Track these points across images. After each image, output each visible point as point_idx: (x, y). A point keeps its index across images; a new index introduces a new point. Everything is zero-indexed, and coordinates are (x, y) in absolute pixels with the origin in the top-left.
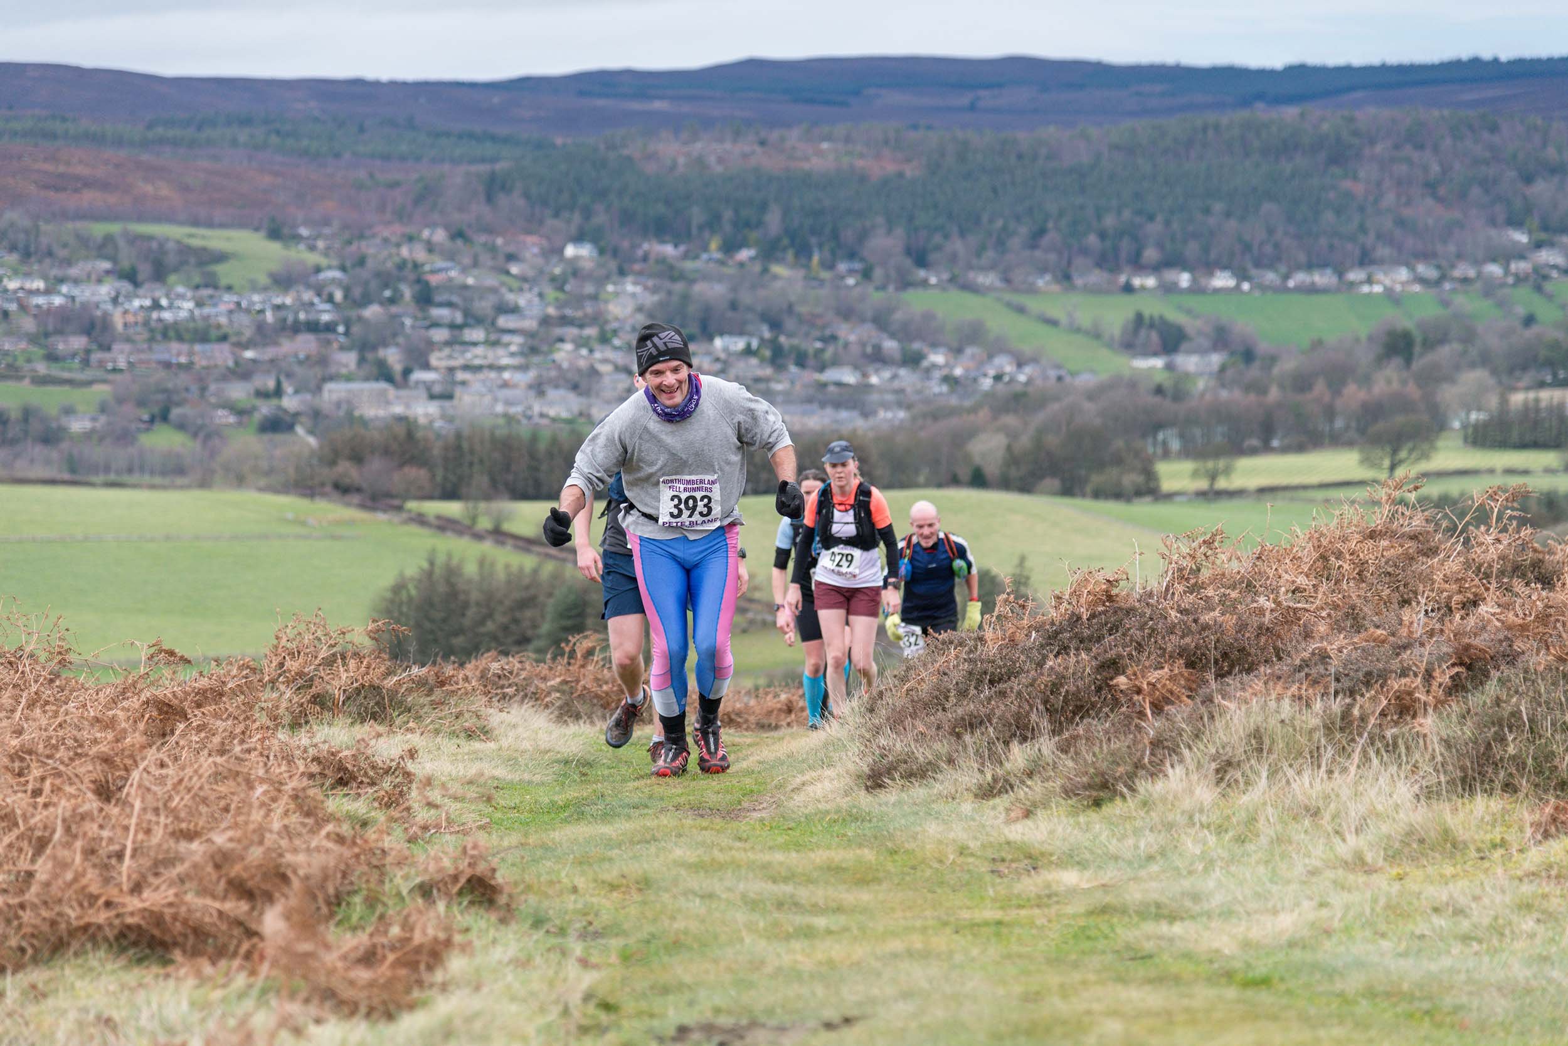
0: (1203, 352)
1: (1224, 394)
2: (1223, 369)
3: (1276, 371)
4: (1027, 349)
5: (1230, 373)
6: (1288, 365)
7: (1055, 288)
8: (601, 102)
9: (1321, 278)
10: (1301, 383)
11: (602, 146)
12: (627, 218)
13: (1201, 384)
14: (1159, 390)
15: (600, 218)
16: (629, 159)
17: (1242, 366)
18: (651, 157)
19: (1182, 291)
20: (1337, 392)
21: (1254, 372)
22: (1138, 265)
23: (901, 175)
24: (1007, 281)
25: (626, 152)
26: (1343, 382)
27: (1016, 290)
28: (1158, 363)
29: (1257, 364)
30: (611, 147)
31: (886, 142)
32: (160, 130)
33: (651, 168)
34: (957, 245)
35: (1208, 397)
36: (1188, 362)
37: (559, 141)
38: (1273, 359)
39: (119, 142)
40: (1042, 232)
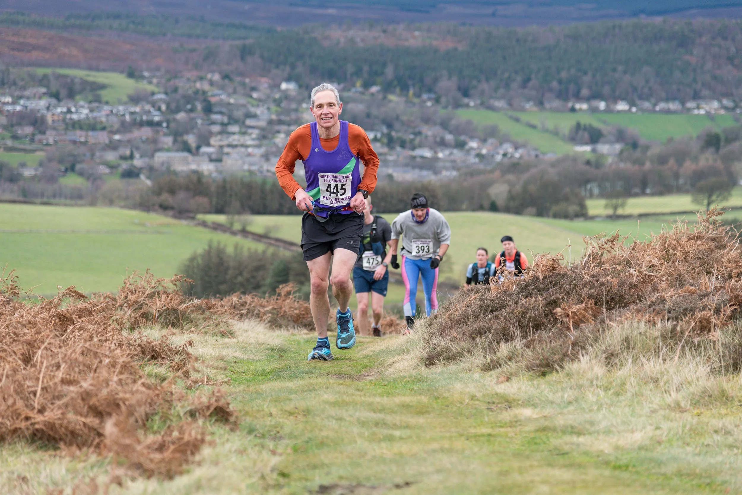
0: (611, 143)
1: (622, 165)
2: (621, 152)
3: (649, 153)
4: (520, 140)
5: (625, 154)
6: (655, 151)
7: (535, 109)
8: (301, 9)
9: (673, 106)
10: (662, 160)
11: (301, 32)
12: (313, 69)
13: (610, 160)
14: (588, 163)
15: (300, 69)
16: (315, 39)
17: (631, 151)
18: (326, 38)
19: (601, 112)
20: (681, 165)
21: (638, 153)
22: (578, 97)
23: (456, 49)
24: (510, 104)
25: (313, 35)
26: (684, 160)
27: (515, 110)
28: (588, 148)
29: (639, 150)
30: (306, 32)
31: (449, 32)
32: (72, 21)
33: (326, 43)
34: (485, 86)
35: (614, 167)
36: (604, 148)
37: (279, 29)
38: (647, 148)
39: (52, 26)
40: (528, 80)
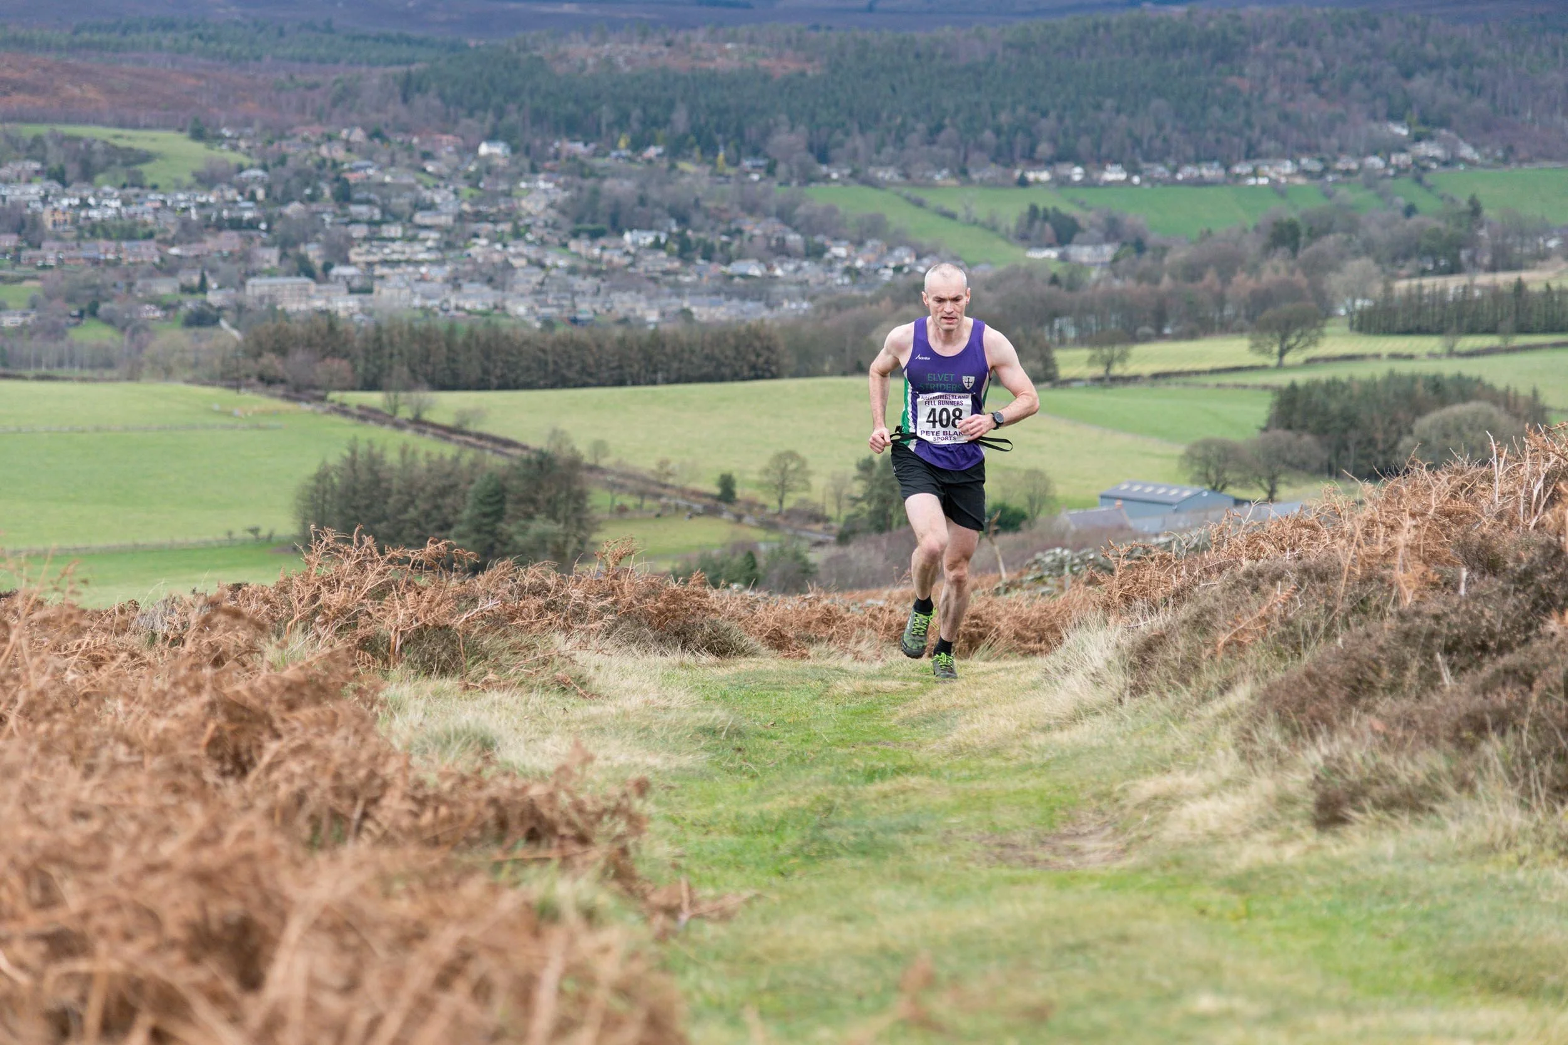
0: (1096, 243)
1: (1117, 284)
2: (1115, 260)
3: (1167, 260)
4: (926, 241)
5: (1123, 263)
6: (1178, 255)
7: (953, 182)
8: (512, 6)
9: (1211, 171)
10: (1192, 272)
11: (514, 49)
12: (538, 117)
13: (1094, 274)
14: (1054, 280)
15: (513, 117)
16: (540, 59)
17: (1134, 256)
18: (563, 58)
19: (1076, 185)
20: (1226, 280)
21: (1146, 261)
22: (1033, 160)
23: (803, 74)
24: (907, 176)
25: (536, 53)
26: (1232, 271)
27: (916, 185)
28: (1053, 254)
29: (1149, 254)
30: (523, 48)
31: (789, 42)
32: (86, 35)
33: (560, 69)
34: (858, 142)
35: (1102, 286)
36: (1082, 253)
37: (472, 43)
38: (1164, 250)
39: (47, 47)
40: (940, 128)
